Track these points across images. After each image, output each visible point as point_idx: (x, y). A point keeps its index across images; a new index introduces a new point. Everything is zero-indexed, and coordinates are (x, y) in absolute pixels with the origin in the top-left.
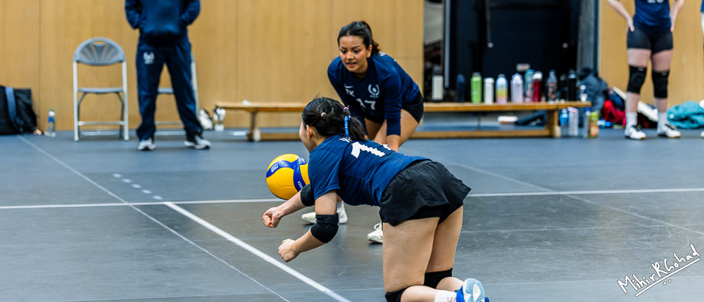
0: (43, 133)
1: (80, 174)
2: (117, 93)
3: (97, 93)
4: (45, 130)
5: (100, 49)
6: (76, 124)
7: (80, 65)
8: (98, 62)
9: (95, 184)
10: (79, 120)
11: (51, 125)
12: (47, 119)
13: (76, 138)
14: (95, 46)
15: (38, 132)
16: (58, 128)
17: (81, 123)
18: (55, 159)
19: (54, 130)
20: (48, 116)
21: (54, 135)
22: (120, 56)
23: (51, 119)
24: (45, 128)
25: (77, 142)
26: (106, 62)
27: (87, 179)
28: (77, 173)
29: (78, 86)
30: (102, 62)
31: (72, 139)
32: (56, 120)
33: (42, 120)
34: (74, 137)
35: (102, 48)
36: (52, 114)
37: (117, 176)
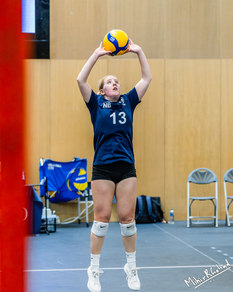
0: (167, 222)
1: (192, 247)
2: (211, 199)
3: (200, 200)
4: (168, 221)
5: (203, 175)
6: (189, 218)
7: (191, 183)
8: (201, 182)
9: (201, 253)
10: (190, 215)
11: (172, 217)
12: (169, 214)
13: (188, 226)
14: (200, 173)
15: (164, 222)
16: (176, 219)
17: (191, 217)
18: (176, 238)
19: (173, 220)
20: (170, 212)
21: (173, 223)
22: (214, 179)
23: (172, 215)
24: (168, 220)
25: (189, 228)
26: (206, 182)
27: (196, 250)
28: (190, 246)
29: (190, 195)
30: (204, 182)
31: (186, 226)
32: (174, 215)
33: (166, 215)
34: (187, 225)
35: (205, 173)
36: (172, 211)
37: (213, 248)
